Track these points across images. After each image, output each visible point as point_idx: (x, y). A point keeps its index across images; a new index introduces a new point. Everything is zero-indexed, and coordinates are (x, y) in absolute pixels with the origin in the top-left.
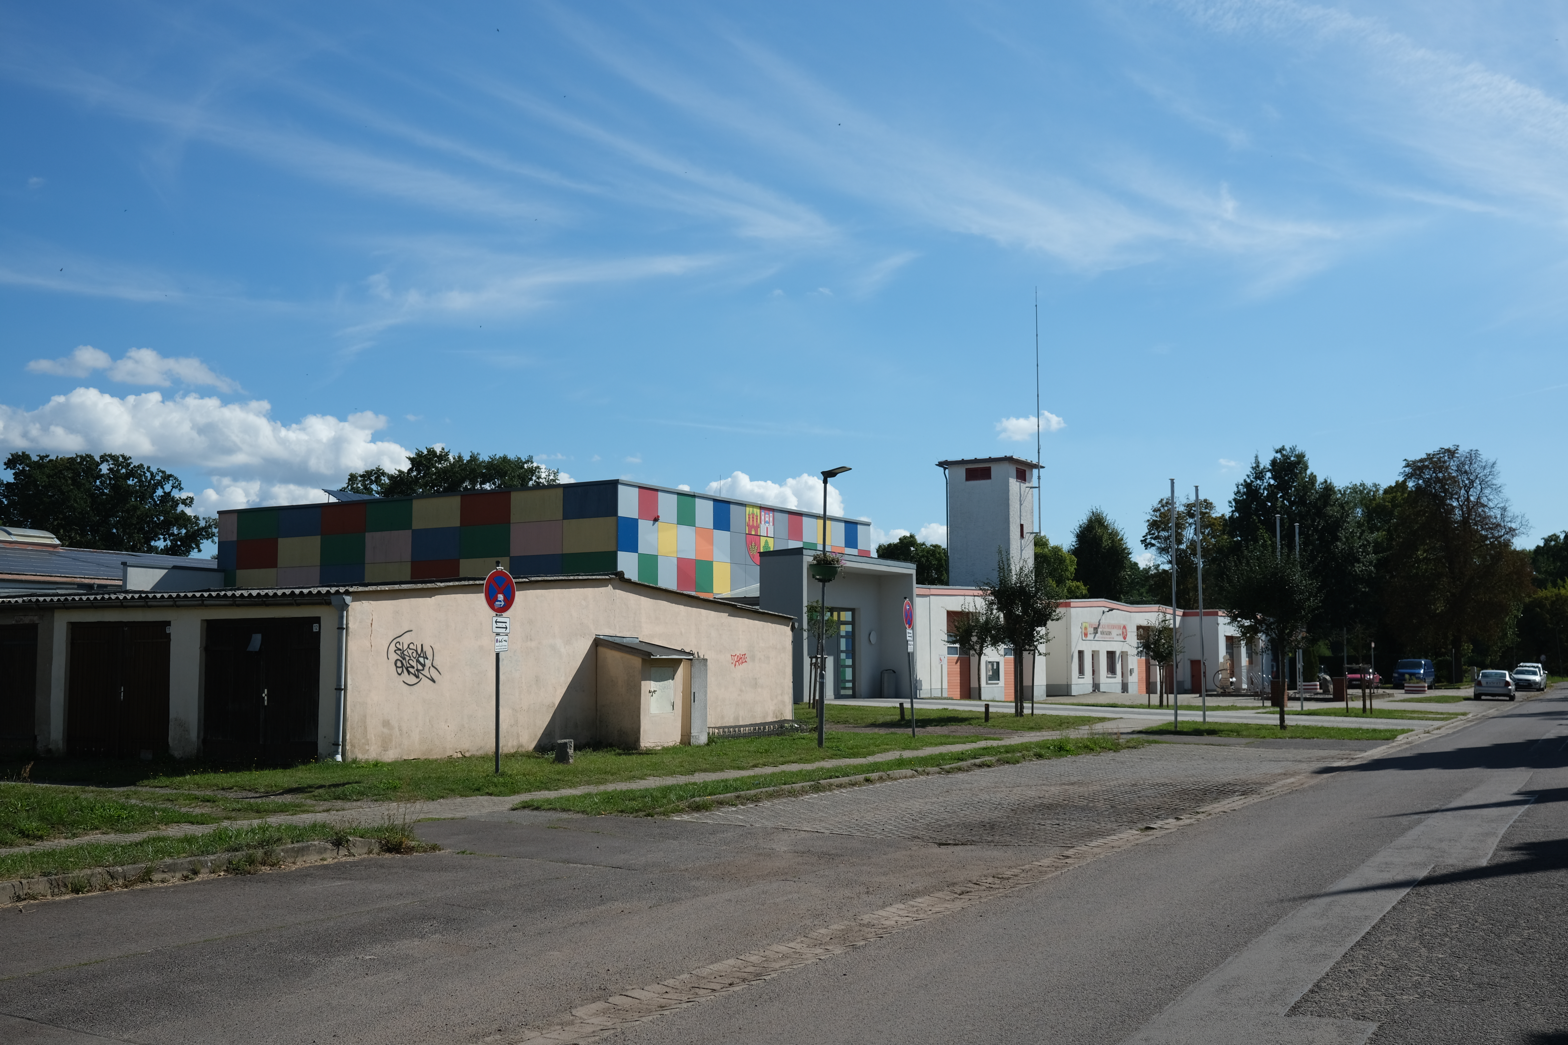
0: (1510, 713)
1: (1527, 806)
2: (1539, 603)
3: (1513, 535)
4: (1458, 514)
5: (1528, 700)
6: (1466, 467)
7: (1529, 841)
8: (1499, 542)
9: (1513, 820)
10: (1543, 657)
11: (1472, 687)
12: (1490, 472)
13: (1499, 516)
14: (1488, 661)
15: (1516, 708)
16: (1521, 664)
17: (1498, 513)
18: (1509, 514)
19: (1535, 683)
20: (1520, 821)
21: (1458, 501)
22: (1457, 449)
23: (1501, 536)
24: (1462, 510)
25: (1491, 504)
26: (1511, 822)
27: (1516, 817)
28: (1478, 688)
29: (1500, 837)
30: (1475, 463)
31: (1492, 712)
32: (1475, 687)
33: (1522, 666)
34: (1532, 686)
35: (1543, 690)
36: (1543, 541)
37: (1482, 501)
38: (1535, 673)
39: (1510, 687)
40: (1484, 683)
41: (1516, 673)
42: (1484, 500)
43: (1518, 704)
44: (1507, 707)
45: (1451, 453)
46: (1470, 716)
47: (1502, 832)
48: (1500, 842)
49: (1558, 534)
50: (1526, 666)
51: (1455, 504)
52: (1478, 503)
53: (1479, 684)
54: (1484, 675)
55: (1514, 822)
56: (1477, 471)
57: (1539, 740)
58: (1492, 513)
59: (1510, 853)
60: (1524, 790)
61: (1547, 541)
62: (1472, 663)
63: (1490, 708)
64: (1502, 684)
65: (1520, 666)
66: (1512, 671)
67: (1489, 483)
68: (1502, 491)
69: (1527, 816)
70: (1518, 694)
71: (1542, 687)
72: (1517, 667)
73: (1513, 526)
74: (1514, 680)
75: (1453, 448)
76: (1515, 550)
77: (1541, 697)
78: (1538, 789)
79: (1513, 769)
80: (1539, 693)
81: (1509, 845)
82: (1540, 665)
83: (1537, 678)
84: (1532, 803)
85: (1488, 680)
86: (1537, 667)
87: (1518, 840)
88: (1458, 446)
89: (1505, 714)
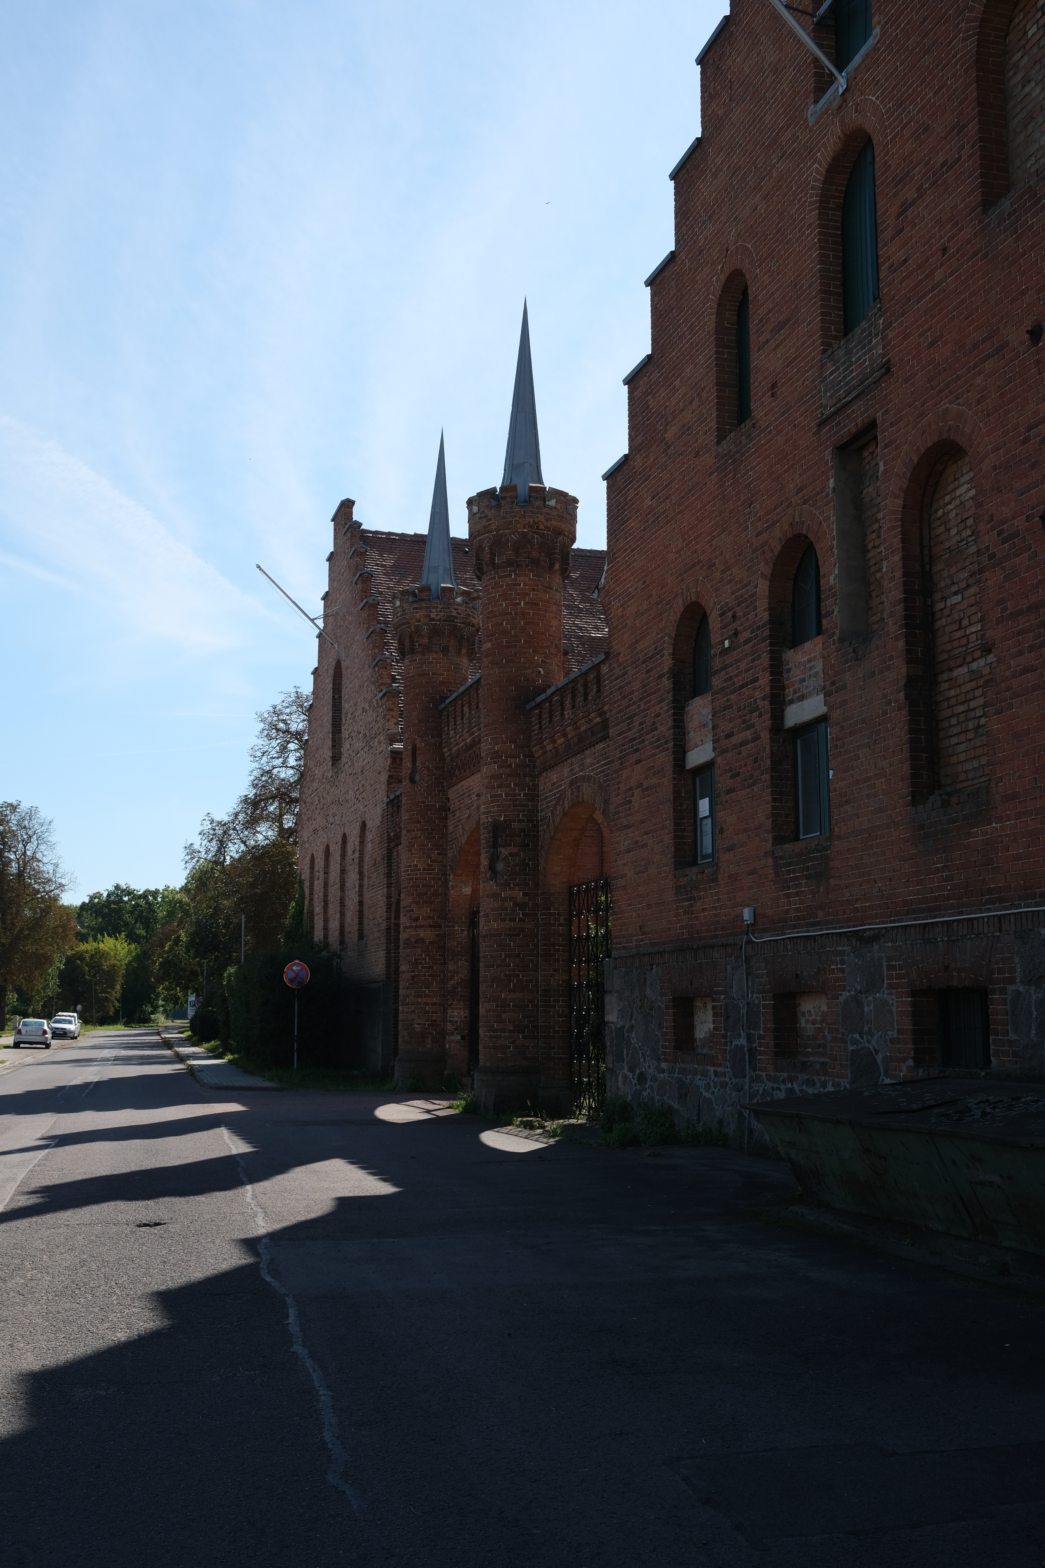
0: (44, 1060)
1: (47, 1151)
2: (80, 956)
3: (62, 890)
4: (14, 868)
5: (63, 1048)
6: (26, 822)
7: (45, 1184)
8: (50, 896)
9: (33, 1164)
10: (79, 1007)
11: (13, 1035)
12: (47, 829)
13: (51, 872)
14: (30, 1011)
15: (50, 1055)
16: (59, 1013)
17: (50, 868)
18: (60, 870)
19: (71, 1032)
20: (39, 1165)
21: (16, 855)
22: (19, 805)
23: (52, 891)
24: (18, 863)
25: (45, 860)
26: (31, 1167)
27: (36, 1161)
28: (18, 1036)
29: (19, 1182)
30: (34, 819)
31: (29, 1060)
32: (15, 1035)
33: (60, 1016)
34: (67, 1034)
35: (76, 1038)
36: (89, 897)
37: (37, 856)
38: (70, 1022)
39: (47, 1036)
40: (23, 1032)
41: (54, 1023)
42: (39, 856)
43: (53, 1052)
44: (43, 1055)
45: (14, 808)
46: (7, 1064)
47: (21, 1177)
48: (19, 1186)
49: (101, 892)
50: (63, 1016)
51: (12, 857)
52: (34, 858)
53: (19, 1032)
54: (25, 1024)
55: (33, 1167)
56: (35, 827)
57: (67, 1086)
58: (45, 869)
59: (26, 1197)
60: (47, 1135)
61: (92, 898)
62: (15, 1012)
63: (27, 1056)
64: (41, 1033)
65: (58, 1016)
66: (51, 1019)
67: (45, 840)
68: (56, 848)
69: (46, 1160)
70: (53, 1042)
71: (75, 1035)
72: (55, 1016)
73: (63, 882)
74: (51, 1029)
75: (15, 803)
76: (63, 905)
77: (74, 1045)
78: (59, 1134)
79: (39, 1115)
80: (73, 1041)
81: (26, 1190)
82: (75, 1015)
83: (71, 1027)
84: (52, 1148)
85: (27, 1028)
86: (73, 1016)
87: (35, 1184)
88: (20, 802)
89: (40, 1062)
